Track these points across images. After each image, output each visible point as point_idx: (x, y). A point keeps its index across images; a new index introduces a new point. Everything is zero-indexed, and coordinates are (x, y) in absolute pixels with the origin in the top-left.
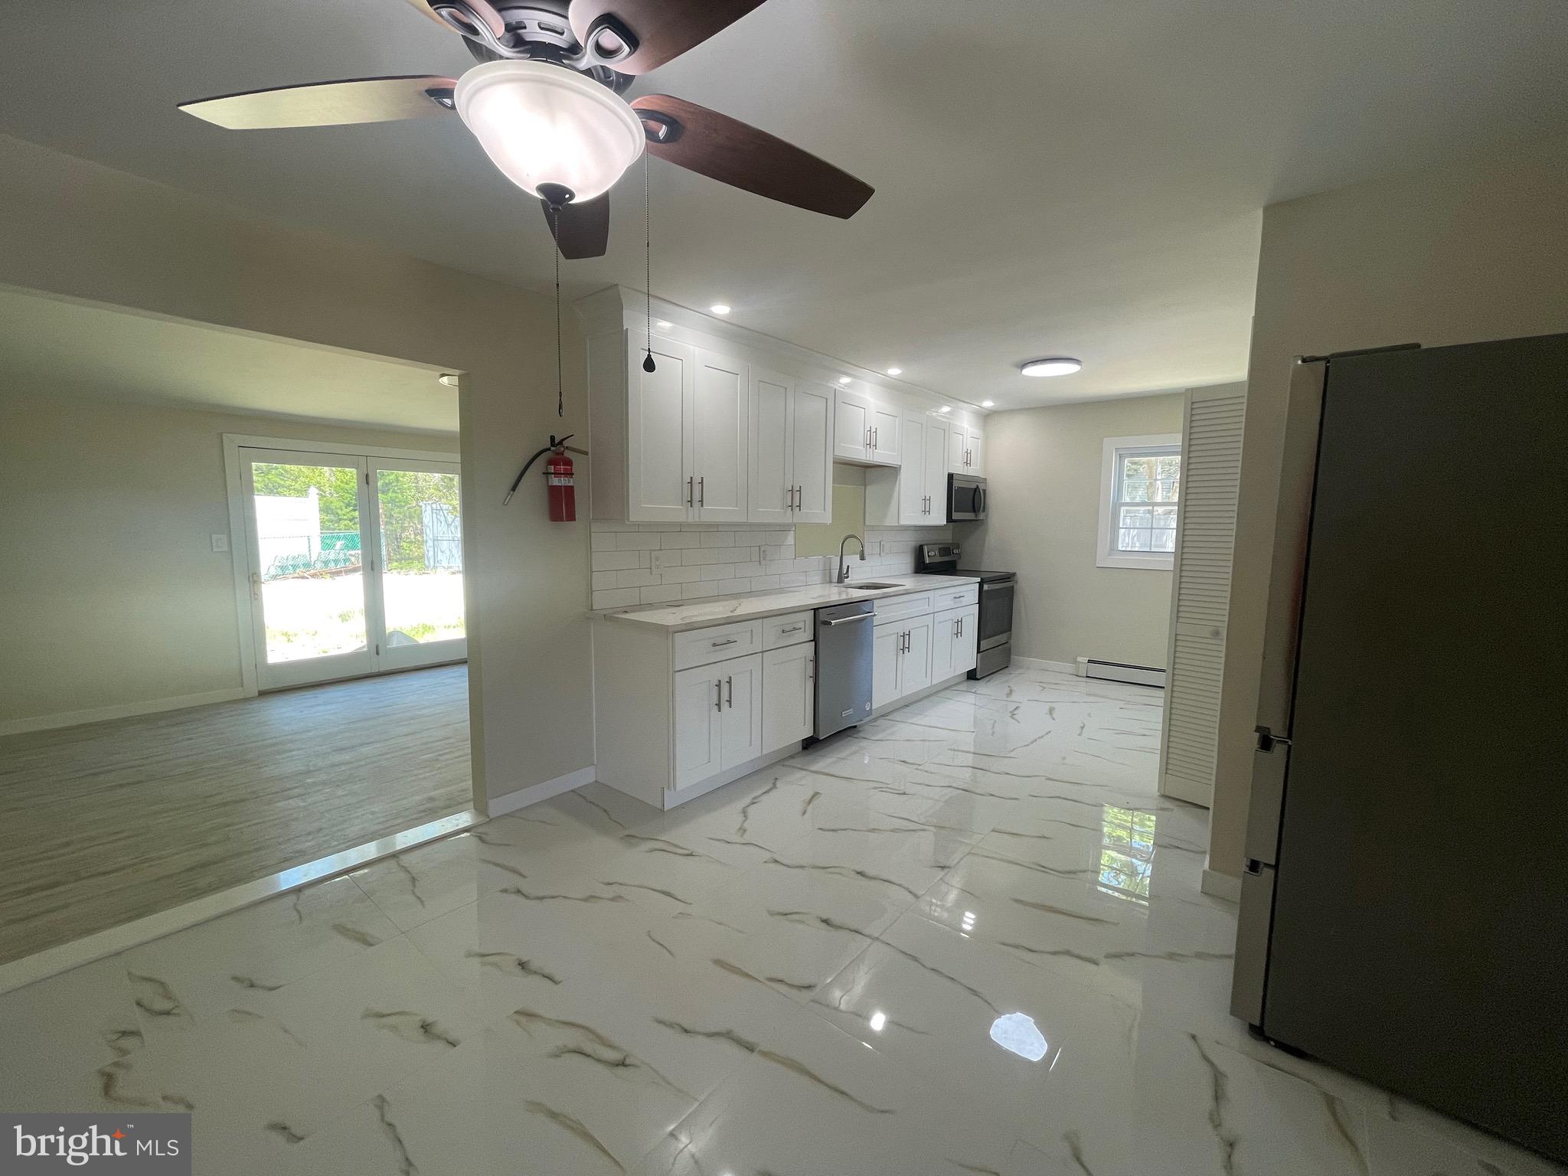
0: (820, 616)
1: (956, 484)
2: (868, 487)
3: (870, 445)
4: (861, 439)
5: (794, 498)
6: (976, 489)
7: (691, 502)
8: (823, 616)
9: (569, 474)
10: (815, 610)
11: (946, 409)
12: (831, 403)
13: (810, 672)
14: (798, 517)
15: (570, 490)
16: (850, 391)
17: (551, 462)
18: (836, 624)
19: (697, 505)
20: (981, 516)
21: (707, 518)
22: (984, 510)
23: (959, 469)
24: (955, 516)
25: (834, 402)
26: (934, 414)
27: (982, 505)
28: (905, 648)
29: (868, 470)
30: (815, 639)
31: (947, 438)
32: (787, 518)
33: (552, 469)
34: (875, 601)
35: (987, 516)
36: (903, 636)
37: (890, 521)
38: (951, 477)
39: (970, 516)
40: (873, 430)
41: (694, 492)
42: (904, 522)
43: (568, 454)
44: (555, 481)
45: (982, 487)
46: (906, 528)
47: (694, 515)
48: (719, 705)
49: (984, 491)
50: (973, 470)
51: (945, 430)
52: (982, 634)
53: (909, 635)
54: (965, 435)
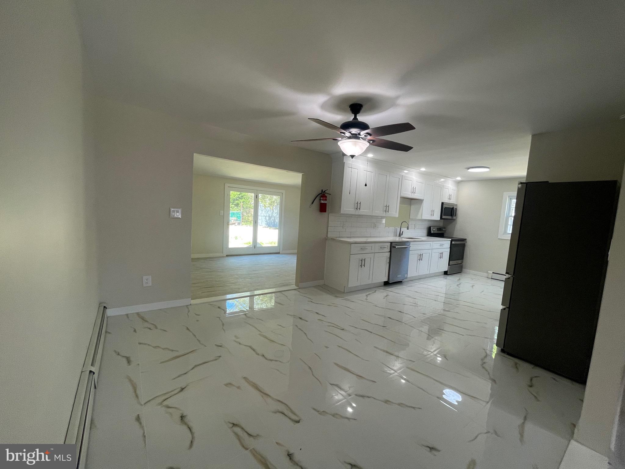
0: (392, 245)
1: (444, 206)
2: (412, 206)
3: (413, 192)
4: (410, 190)
5: (387, 209)
6: (453, 208)
7: (357, 208)
8: (393, 245)
9: (326, 200)
10: (391, 243)
11: (442, 180)
12: (401, 180)
13: (388, 261)
14: (388, 214)
15: (325, 204)
16: (406, 175)
17: (321, 197)
18: (397, 248)
19: (358, 209)
20: (454, 218)
21: (360, 213)
22: (455, 216)
23: (446, 200)
24: (443, 217)
25: (402, 179)
26: (438, 182)
27: (455, 214)
28: (420, 259)
29: (412, 200)
30: (390, 252)
31: (442, 190)
32: (384, 215)
33: (322, 198)
34: (411, 243)
35: (457, 218)
36: (420, 255)
37: (419, 217)
38: (443, 203)
39: (450, 217)
40: (414, 188)
41: (358, 206)
42: (424, 218)
43: (326, 195)
44: (322, 202)
45: (455, 207)
46: (425, 220)
47: (357, 212)
48: (361, 266)
49: (456, 209)
50: (453, 201)
51: (441, 187)
52: (451, 259)
53: (422, 255)
54: (449, 189)
